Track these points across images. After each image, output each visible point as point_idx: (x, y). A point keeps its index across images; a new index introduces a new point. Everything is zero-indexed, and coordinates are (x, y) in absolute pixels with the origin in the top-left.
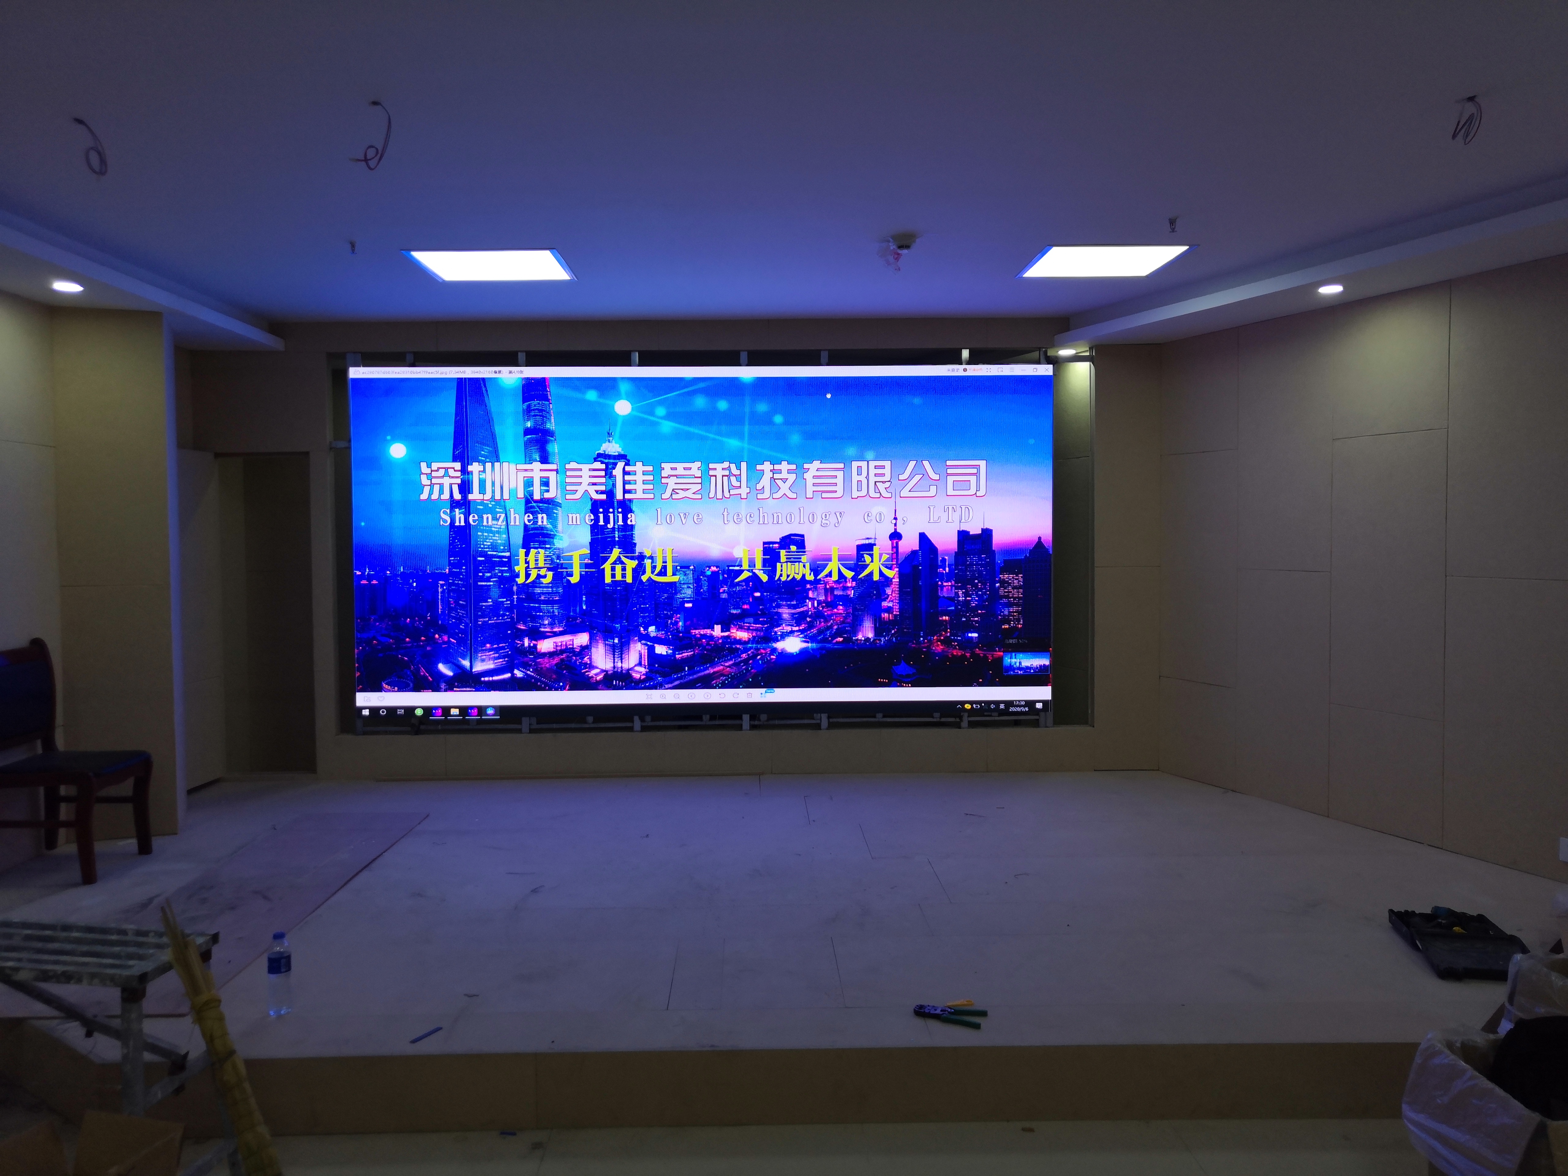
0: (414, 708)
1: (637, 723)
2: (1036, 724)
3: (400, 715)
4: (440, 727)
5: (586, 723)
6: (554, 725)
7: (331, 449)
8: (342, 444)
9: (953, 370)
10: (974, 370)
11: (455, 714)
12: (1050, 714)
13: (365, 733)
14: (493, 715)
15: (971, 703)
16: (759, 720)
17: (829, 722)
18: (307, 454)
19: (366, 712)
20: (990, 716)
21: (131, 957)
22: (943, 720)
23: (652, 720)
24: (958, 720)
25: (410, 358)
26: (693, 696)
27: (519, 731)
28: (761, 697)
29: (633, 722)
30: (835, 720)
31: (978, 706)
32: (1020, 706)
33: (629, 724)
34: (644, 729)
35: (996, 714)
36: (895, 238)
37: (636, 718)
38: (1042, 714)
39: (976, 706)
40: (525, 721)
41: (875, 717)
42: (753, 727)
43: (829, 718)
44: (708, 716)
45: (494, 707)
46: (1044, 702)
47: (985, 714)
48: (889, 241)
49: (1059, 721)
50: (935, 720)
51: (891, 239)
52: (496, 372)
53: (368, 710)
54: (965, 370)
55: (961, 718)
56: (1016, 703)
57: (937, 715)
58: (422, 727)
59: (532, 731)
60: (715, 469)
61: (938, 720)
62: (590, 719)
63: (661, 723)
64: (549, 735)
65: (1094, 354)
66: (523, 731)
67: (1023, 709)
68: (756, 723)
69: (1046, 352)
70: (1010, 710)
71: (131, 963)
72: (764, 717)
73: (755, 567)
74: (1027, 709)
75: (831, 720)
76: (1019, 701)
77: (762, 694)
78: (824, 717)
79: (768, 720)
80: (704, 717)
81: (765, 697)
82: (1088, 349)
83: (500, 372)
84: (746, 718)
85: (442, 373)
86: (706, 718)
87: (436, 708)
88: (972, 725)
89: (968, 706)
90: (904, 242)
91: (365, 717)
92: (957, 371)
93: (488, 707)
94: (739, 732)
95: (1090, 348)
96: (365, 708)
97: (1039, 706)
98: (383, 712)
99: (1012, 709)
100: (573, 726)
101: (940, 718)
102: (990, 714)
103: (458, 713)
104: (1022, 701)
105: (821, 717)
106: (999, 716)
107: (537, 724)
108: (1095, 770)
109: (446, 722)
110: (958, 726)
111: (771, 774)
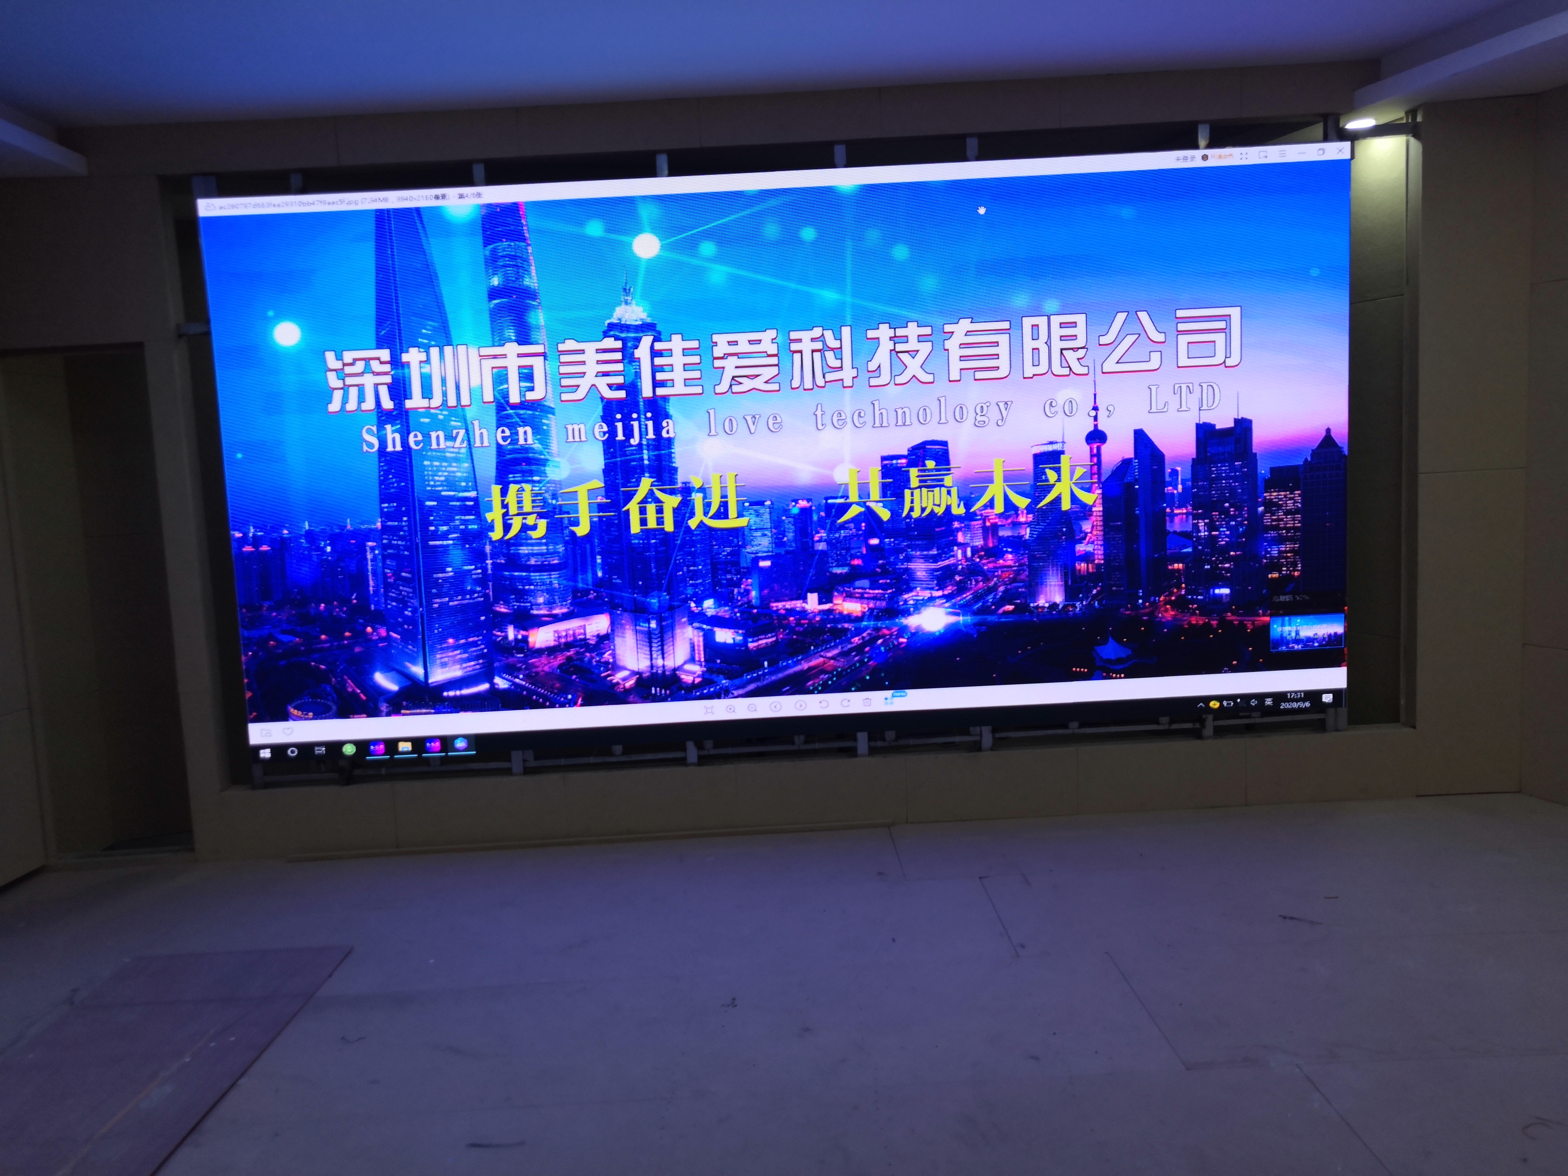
0: (341, 744)
1: (692, 753)
2: (1320, 727)
3: (320, 755)
4: (383, 771)
5: (611, 754)
6: (562, 760)
7: (180, 336)
8: (196, 329)
9: (1185, 159)
10: (1220, 157)
11: (405, 750)
12: (1343, 711)
13: (267, 786)
14: (465, 750)
15: (1220, 698)
16: (884, 739)
17: (994, 737)
18: (140, 345)
19: (266, 754)
20: (1249, 717)
22: (1175, 726)
23: (716, 746)
24: (1198, 726)
25: (296, 180)
26: (778, 707)
27: (508, 772)
28: (886, 704)
29: (684, 749)
30: (1003, 735)
31: (1230, 704)
32: (1297, 700)
33: (679, 755)
34: (703, 760)
35: (1259, 714)
37: (690, 746)
38: (1331, 711)
39: (1228, 704)
40: (517, 757)
41: (1066, 726)
42: (873, 751)
43: (994, 731)
44: (802, 738)
45: (465, 737)
46: (1336, 693)
47: (1241, 714)
49: (1357, 719)
50: (1161, 727)
52: (437, 197)
53: (268, 751)
54: (1205, 157)
55: (1203, 722)
56: (1291, 695)
57: (1165, 720)
58: (357, 772)
59: (528, 771)
60: (800, 341)
61: (1166, 727)
62: (618, 749)
63: (730, 751)
64: (555, 777)
65: (1418, 120)
66: (515, 770)
67: (1302, 705)
68: (879, 744)
70: (1281, 707)
72: (890, 735)
73: (869, 498)
74: (1307, 704)
75: (997, 735)
76: (1296, 692)
77: (886, 699)
78: (986, 731)
79: (897, 738)
80: (796, 737)
81: (892, 703)
83: (444, 196)
84: (862, 738)
85: (349, 203)
86: (799, 739)
87: (376, 742)
88: (1220, 732)
89: (1215, 704)
91: (264, 761)
92: (1192, 160)
93: (456, 737)
94: (854, 760)
95: (1407, 111)
96: (264, 747)
97: (1327, 698)
98: (293, 752)
99: (1283, 706)
100: (592, 760)
101: (1170, 723)
102: (1248, 714)
103: (410, 749)
104: (1300, 692)
105: (981, 731)
106: (1262, 716)
107: (536, 759)
108: (1417, 796)
109: (392, 763)
110: (1197, 735)
111: (907, 822)
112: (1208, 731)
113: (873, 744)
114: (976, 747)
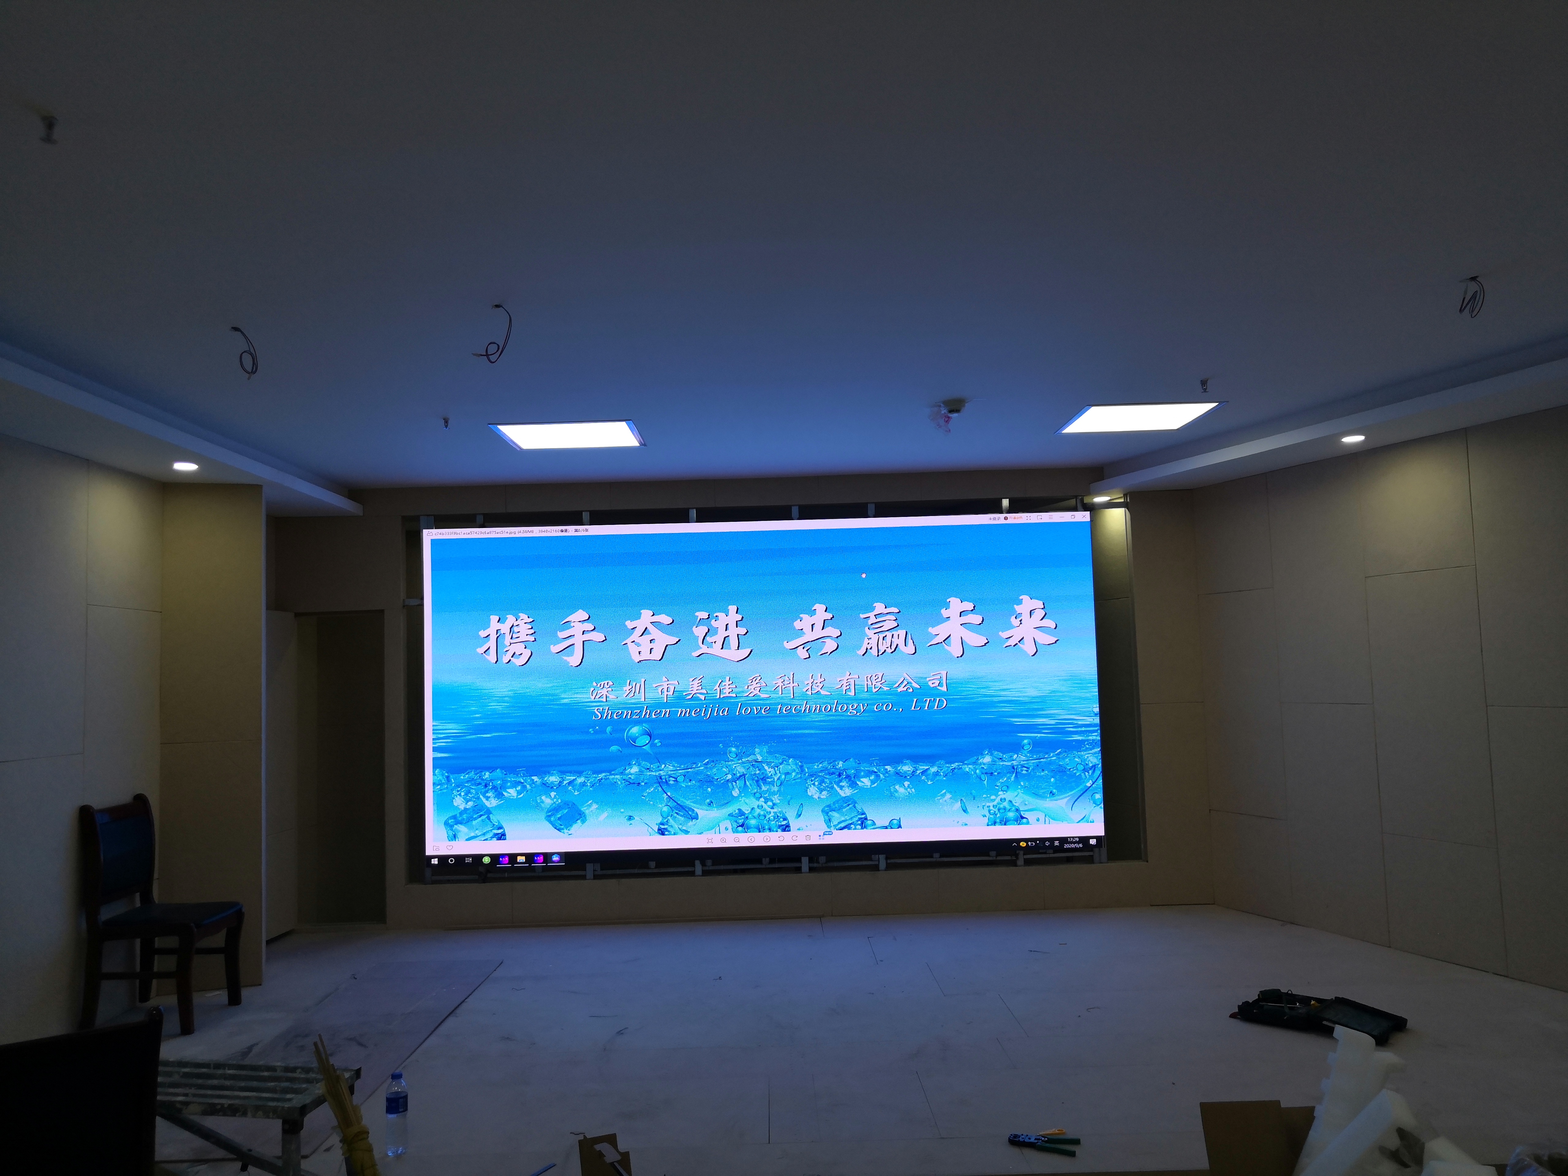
0: (482, 856)
1: (698, 868)
2: (1090, 860)
3: (468, 863)
4: (506, 875)
5: (648, 867)
6: (618, 871)
7: (404, 606)
8: (415, 602)
9: (994, 519)
10: (1015, 518)
11: (521, 861)
12: (1104, 850)
13: (433, 883)
14: (558, 862)
15: (1026, 840)
16: (818, 862)
17: (886, 863)
18: (382, 612)
19: (435, 861)
20: (1045, 853)
21: (286, 1091)
22: (999, 858)
23: (714, 864)
24: (1014, 858)
25: (480, 519)
26: (753, 840)
27: (584, 877)
28: (820, 839)
29: (694, 866)
30: (892, 861)
31: (1033, 844)
32: (1074, 843)
33: (690, 869)
34: (705, 873)
35: (1052, 851)
36: (946, 403)
37: (697, 863)
38: (1096, 850)
39: (1031, 844)
40: (590, 867)
41: (932, 857)
42: (811, 870)
43: (887, 858)
44: (768, 859)
45: (559, 854)
46: (1098, 838)
48: (940, 406)
49: (1113, 856)
50: (990, 859)
51: (942, 405)
52: (562, 531)
53: (436, 859)
54: (1006, 518)
55: (1017, 856)
56: (1070, 839)
57: (993, 853)
58: (489, 875)
59: (596, 877)
61: (994, 858)
62: (653, 864)
63: (722, 867)
64: (613, 881)
65: (1128, 500)
66: (587, 878)
67: (1077, 846)
68: (815, 865)
69: (1082, 500)
70: (1065, 847)
71: (289, 1096)
72: (822, 859)
74: (1081, 845)
75: (889, 861)
76: (1073, 838)
77: (820, 836)
78: (882, 857)
79: (827, 862)
80: (764, 859)
81: (823, 839)
82: (1122, 496)
83: (566, 531)
84: (805, 860)
85: (511, 533)
86: (766, 861)
87: (503, 855)
88: (1028, 862)
89: (1023, 844)
90: (955, 406)
91: (434, 866)
92: (998, 520)
93: (554, 854)
94: (799, 875)
95: (1124, 495)
96: (434, 857)
97: (1093, 842)
98: (451, 861)
100: (636, 871)
101: (997, 856)
102: (1045, 851)
103: (524, 861)
104: (1076, 837)
105: (879, 858)
106: (1054, 853)
107: (602, 870)
108: (1151, 906)
109: (513, 870)
110: (1014, 864)
111: (832, 916)
112: (1020, 862)
113: (811, 865)
114: (876, 868)
